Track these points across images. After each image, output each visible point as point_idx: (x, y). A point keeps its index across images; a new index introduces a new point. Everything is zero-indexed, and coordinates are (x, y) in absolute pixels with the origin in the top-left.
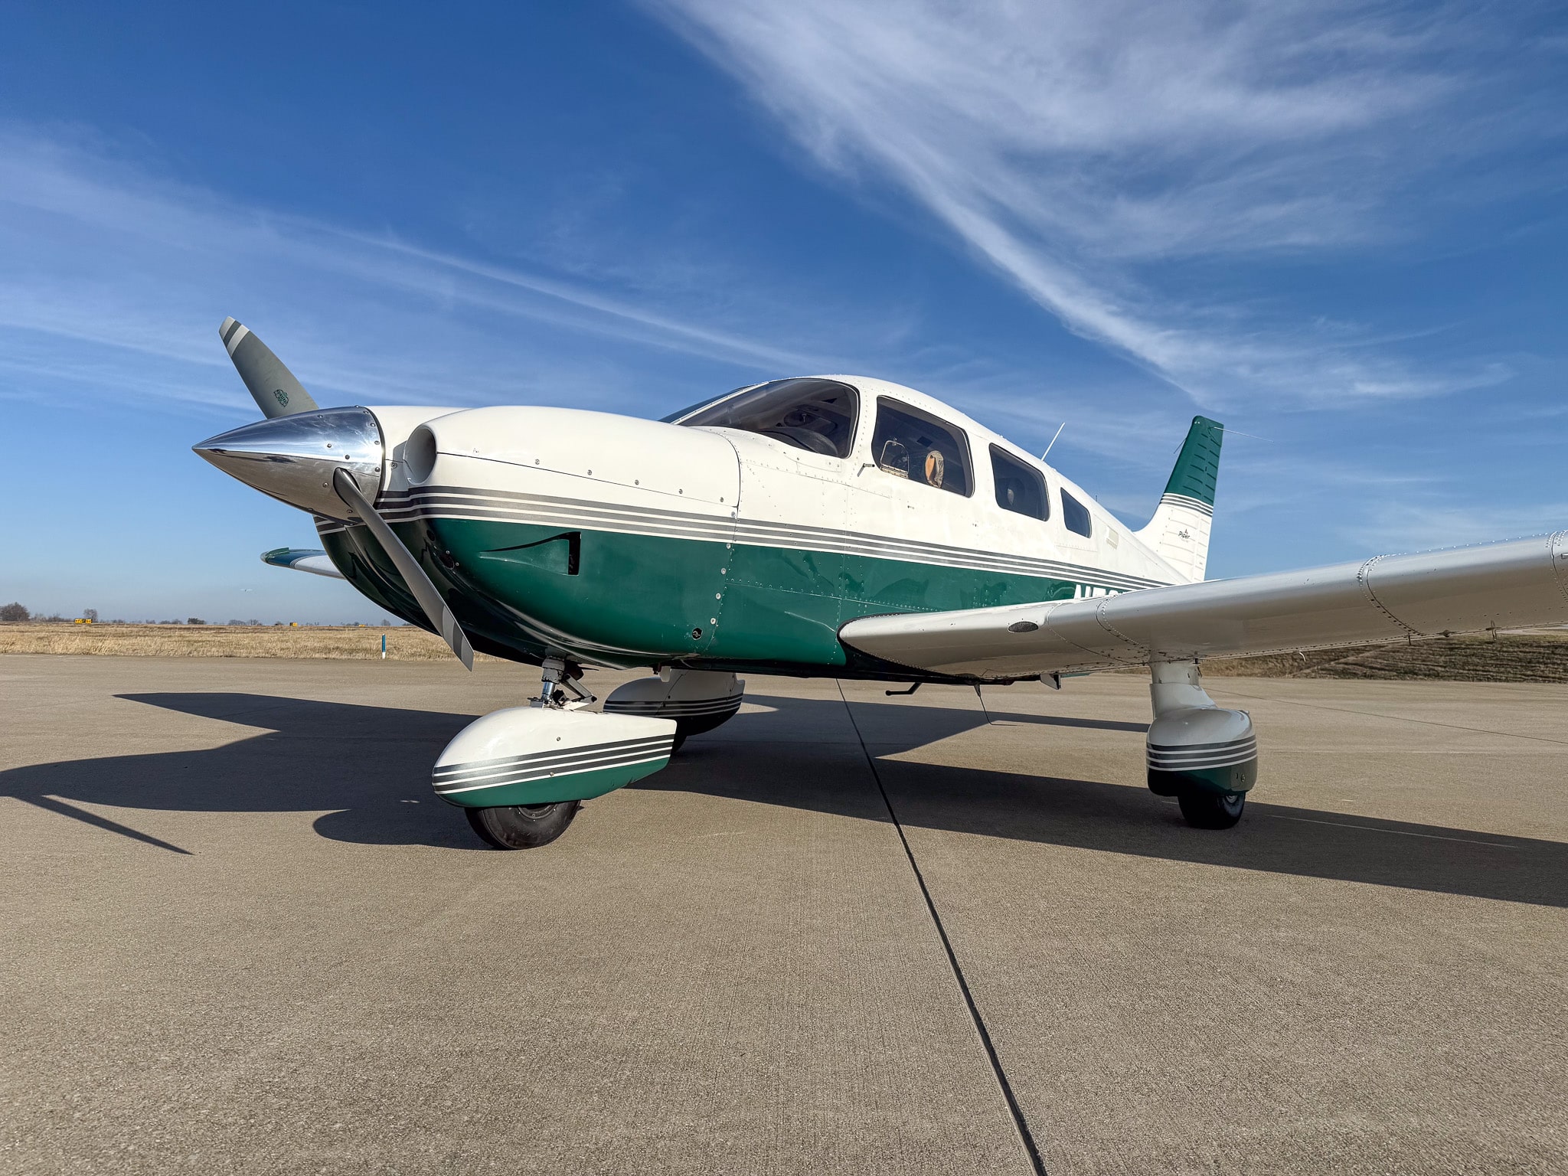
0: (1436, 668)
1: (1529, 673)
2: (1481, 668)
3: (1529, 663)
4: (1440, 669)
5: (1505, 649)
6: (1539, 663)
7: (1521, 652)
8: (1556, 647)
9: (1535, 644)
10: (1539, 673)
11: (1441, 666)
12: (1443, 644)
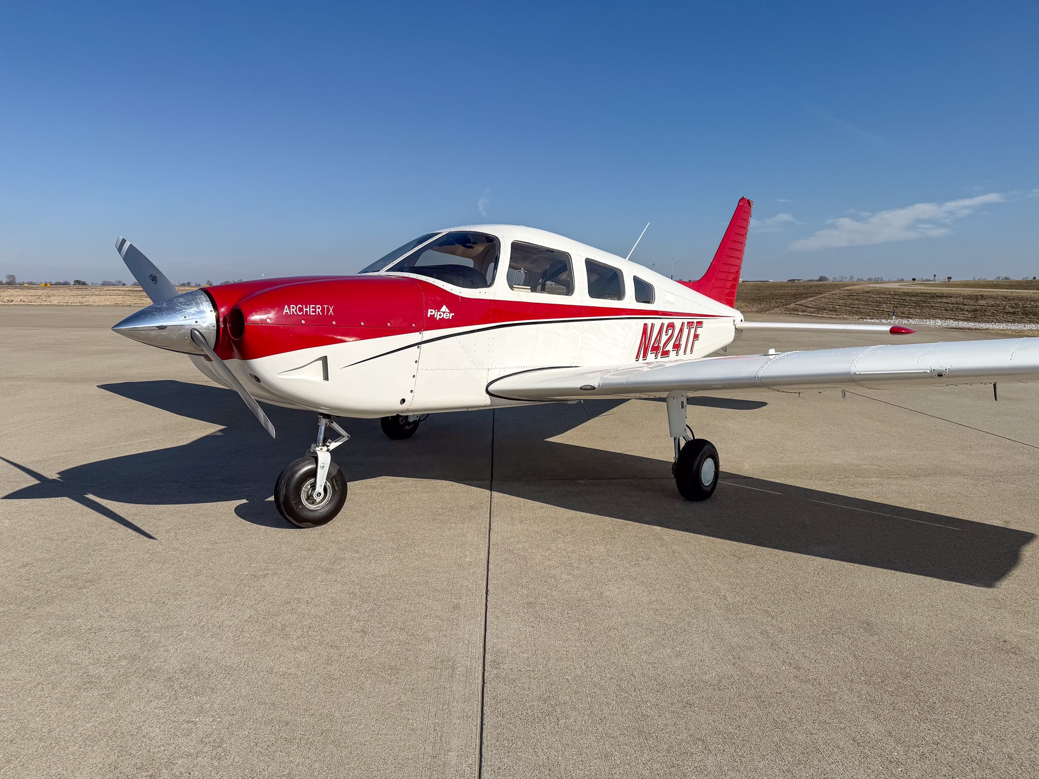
0: (836, 306)
1: (877, 309)
2: (857, 306)
3: (880, 303)
4: (838, 307)
5: (872, 296)
6: (884, 303)
7: (880, 297)
8: (896, 295)
9: (888, 293)
10: (882, 309)
11: (839, 306)
12: (846, 293)
